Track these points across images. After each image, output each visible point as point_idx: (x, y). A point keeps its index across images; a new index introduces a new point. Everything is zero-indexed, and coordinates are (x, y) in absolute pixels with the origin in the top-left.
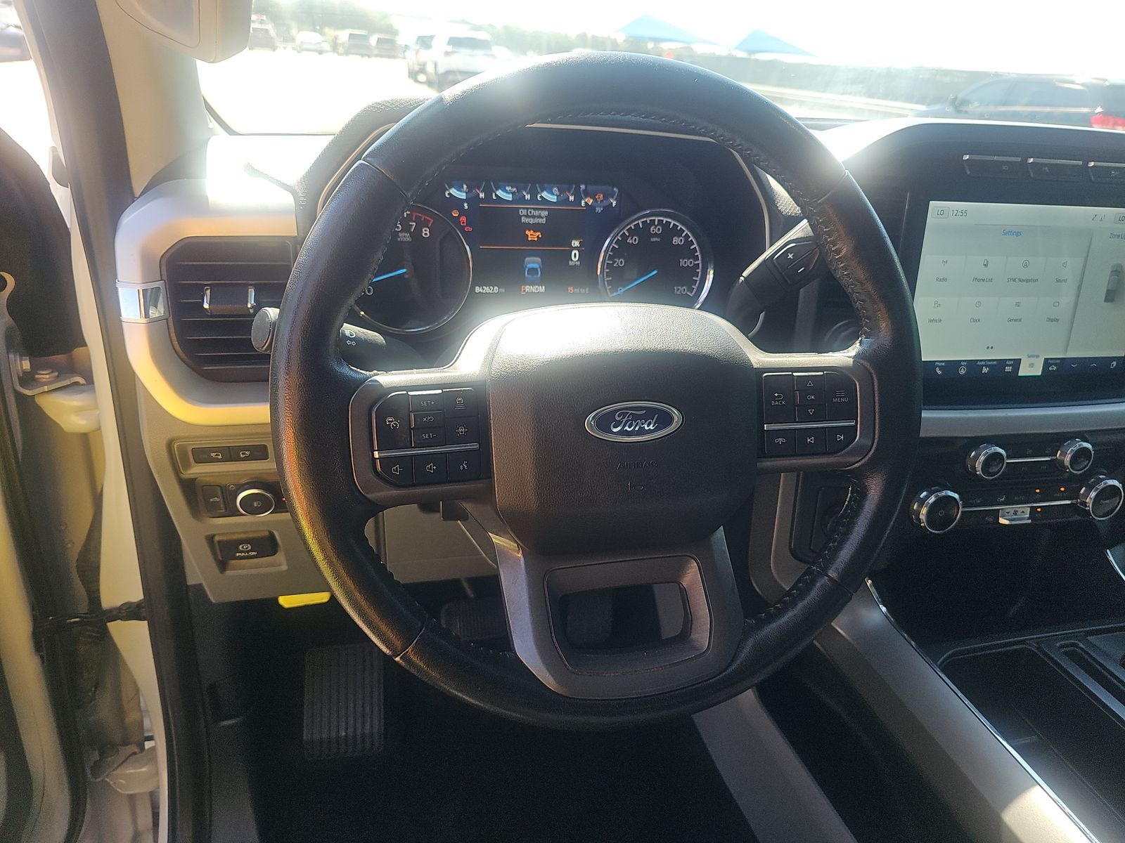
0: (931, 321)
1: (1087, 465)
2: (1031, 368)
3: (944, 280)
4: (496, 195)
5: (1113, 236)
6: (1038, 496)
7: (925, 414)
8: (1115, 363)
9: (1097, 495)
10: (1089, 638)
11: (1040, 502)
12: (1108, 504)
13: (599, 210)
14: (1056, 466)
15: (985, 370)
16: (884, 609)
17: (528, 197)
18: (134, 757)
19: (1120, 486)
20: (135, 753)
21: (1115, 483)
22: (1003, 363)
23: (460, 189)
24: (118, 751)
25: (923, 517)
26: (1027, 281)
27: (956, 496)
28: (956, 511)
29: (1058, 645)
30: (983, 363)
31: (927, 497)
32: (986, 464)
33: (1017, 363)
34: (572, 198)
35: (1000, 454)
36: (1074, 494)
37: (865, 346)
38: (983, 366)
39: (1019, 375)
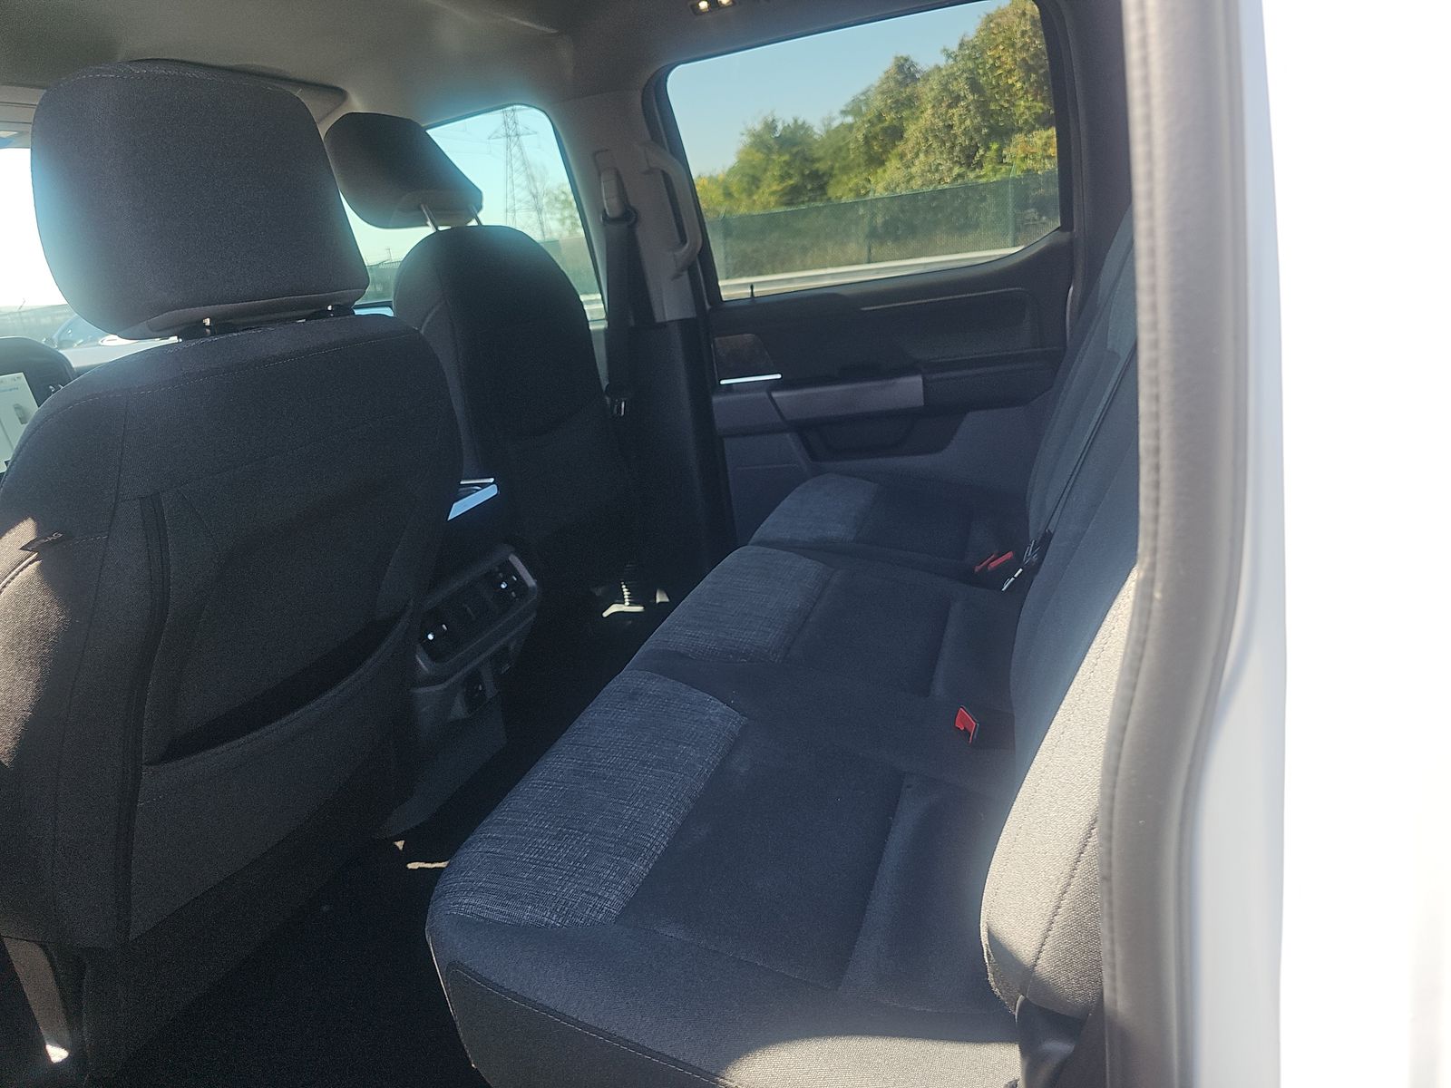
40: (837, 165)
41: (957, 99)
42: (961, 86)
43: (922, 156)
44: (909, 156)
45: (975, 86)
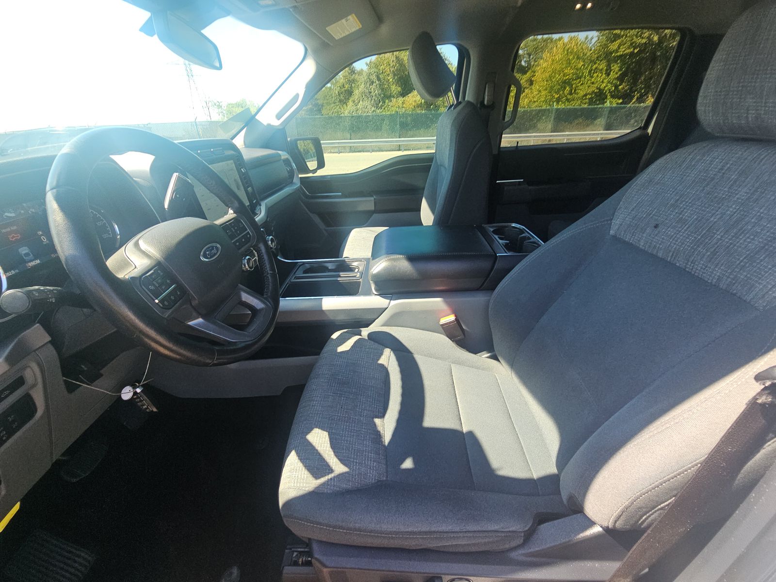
40: (325, 102)
41: (373, 83)
42: (374, 78)
43: (361, 102)
44: (356, 102)
45: (379, 79)
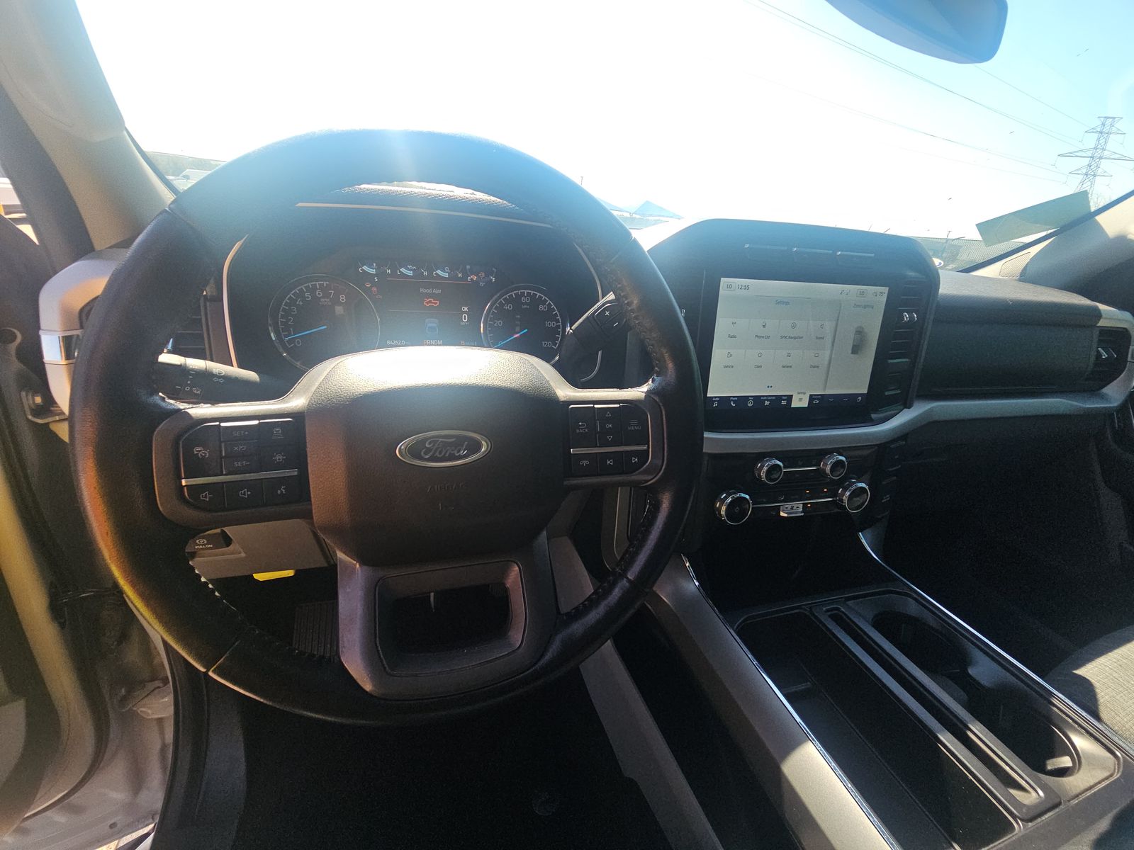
0: (725, 367)
1: (842, 472)
2: (800, 402)
3: (735, 337)
4: (400, 271)
5: (856, 306)
6: (808, 496)
7: (706, 435)
8: (860, 398)
9: (850, 495)
10: (847, 603)
11: (810, 500)
12: (858, 501)
13: (482, 284)
14: (821, 473)
15: (767, 403)
16: (697, 584)
17: (425, 273)
18: (157, 690)
19: (867, 487)
20: (159, 687)
21: (863, 485)
22: (779, 398)
23: (370, 266)
24: (144, 686)
25: (723, 513)
26: (795, 338)
27: (747, 497)
28: (747, 506)
29: (824, 609)
30: (765, 398)
31: (726, 498)
32: (769, 472)
33: (790, 398)
34: (460, 275)
35: (779, 465)
36: (834, 493)
37: (657, 384)
38: (765, 400)
39: (792, 406)
